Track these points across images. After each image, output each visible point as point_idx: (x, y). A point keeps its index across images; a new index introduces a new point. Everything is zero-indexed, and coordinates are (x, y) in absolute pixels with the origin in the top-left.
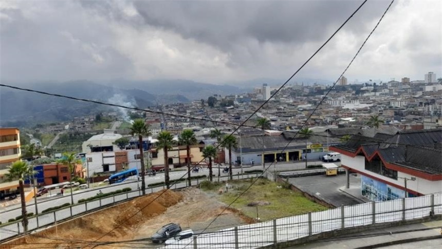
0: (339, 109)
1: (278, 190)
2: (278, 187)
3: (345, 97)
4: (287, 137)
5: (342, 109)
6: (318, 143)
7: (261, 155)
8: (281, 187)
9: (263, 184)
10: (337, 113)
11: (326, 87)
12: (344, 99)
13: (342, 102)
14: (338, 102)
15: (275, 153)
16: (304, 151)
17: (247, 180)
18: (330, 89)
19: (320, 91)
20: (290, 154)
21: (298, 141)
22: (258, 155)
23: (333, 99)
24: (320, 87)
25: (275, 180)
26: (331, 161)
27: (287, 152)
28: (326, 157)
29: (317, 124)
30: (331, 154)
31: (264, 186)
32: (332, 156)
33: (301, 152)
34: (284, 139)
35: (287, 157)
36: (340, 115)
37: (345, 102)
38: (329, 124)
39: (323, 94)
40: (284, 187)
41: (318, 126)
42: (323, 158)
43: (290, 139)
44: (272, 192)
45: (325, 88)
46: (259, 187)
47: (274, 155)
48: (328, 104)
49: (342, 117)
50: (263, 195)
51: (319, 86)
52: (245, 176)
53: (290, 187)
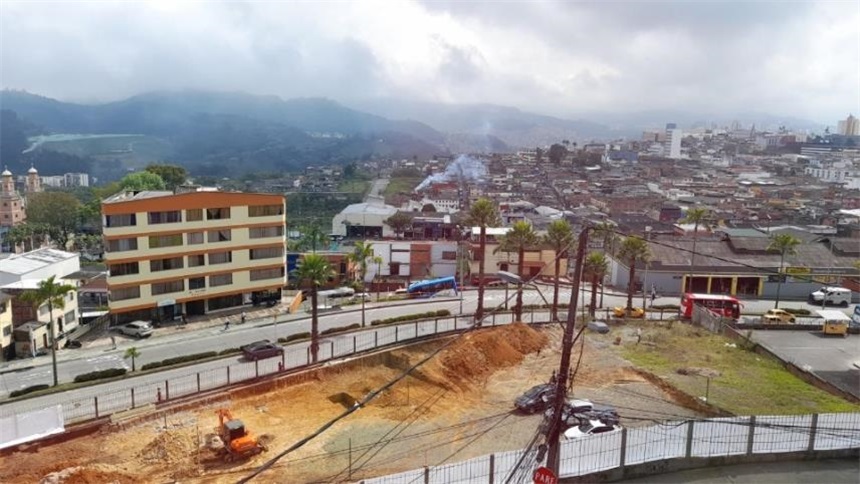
0: (835, 189)
1: (729, 351)
2: (727, 344)
3: (851, 163)
4: (738, 247)
5: (843, 190)
6: (802, 265)
7: (681, 278)
8: (734, 345)
9: (698, 335)
10: (830, 196)
11: (808, 138)
12: (848, 166)
13: (843, 173)
14: (833, 173)
15: (710, 276)
16: (771, 279)
17: (661, 323)
18: (815, 142)
19: (792, 145)
20: (741, 281)
21: (760, 257)
22: (675, 278)
23: (821, 165)
24: (794, 137)
25: (720, 331)
26: (829, 304)
27: (735, 277)
28: (818, 294)
29: (786, 220)
30: (830, 289)
31: (700, 339)
32: (832, 293)
33: (763, 277)
34: (729, 250)
35: (734, 285)
36: (836, 202)
37: (851, 174)
38: (814, 222)
39: (799, 153)
40: (741, 347)
41: (789, 224)
42: (812, 297)
43: (743, 252)
44: (718, 353)
45: (805, 140)
46: (689, 340)
47: (706, 279)
48: (809, 176)
49: (841, 207)
50: (704, 358)
51: (790, 134)
52: (657, 316)
53: (756, 349)
